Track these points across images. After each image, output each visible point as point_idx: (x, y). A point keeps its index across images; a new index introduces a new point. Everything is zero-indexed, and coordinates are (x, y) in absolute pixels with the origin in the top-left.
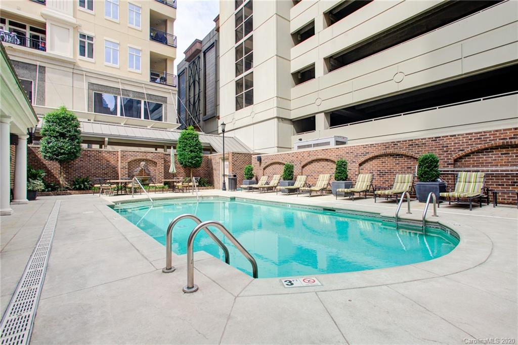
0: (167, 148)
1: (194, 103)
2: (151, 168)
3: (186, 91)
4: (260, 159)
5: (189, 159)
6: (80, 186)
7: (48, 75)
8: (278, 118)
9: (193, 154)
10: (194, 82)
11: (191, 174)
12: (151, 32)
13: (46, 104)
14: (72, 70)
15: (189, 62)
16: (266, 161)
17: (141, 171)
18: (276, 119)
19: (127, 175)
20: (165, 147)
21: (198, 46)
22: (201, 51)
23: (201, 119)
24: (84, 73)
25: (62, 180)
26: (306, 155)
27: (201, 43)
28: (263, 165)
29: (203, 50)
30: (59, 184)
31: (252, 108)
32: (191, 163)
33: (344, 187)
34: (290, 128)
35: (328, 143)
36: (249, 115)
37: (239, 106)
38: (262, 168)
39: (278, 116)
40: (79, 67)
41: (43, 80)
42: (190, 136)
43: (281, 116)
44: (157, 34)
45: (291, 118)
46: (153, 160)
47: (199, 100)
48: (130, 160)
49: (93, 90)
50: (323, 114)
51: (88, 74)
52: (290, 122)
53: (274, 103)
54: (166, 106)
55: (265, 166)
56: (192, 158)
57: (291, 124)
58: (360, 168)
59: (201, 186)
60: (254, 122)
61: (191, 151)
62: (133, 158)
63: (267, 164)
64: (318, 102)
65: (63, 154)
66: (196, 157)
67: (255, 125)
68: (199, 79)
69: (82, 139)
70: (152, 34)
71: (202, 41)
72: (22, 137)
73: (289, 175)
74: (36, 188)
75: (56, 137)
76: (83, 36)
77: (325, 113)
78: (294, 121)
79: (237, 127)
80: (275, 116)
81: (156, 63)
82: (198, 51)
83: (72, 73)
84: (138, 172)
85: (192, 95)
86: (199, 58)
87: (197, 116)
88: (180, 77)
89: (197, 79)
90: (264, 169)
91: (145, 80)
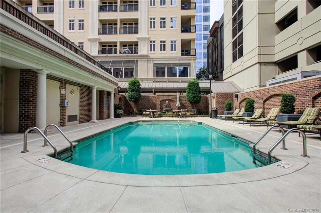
0: (184, 92)
1: (215, 62)
2: (172, 104)
3: (211, 55)
4: (237, 96)
5: (192, 98)
6: (140, 113)
7: (139, 63)
8: (260, 63)
9: (194, 95)
10: (215, 49)
11: (195, 107)
12: (181, 28)
13: (138, 76)
14: (147, 59)
15: (212, 37)
16: (241, 97)
17: (166, 106)
18: (258, 64)
19: (159, 108)
20: (183, 92)
21: (217, 25)
22: (219, 27)
23: (219, 72)
24: (151, 59)
25: (135, 110)
26: (266, 91)
27: (219, 22)
28: (239, 101)
29: (220, 26)
30: (134, 112)
31: (242, 59)
32: (193, 100)
33: (287, 120)
34: (275, 68)
35: (295, 79)
36: (240, 64)
37: (234, 59)
38: (238, 103)
39: (260, 61)
40: (150, 57)
41: (137, 66)
42: (193, 84)
43: (262, 61)
44: (185, 29)
45: (275, 61)
46: (172, 99)
47: (218, 59)
48: (161, 100)
49: (155, 66)
50: (306, 51)
51: (153, 59)
52: (273, 64)
53: (256, 52)
54: (190, 68)
55: (240, 101)
56: (193, 97)
57: (275, 66)
58: (315, 102)
59: (201, 115)
60: (243, 69)
61: (193, 93)
62: (162, 99)
63: (241, 100)
64: (299, 42)
65: (134, 98)
66: (196, 97)
67: (244, 71)
68: (218, 46)
69: (141, 91)
70: (183, 29)
71: (219, 21)
72: (112, 93)
73: (250, 108)
74: (120, 113)
75: (131, 91)
76: (151, 42)
77: (307, 50)
78: (277, 63)
79: (233, 74)
80: (257, 62)
81: (186, 44)
82: (217, 28)
83: (147, 61)
84: (165, 106)
85: (214, 58)
86: (218, 32)
87: (216, 70)
88: (209, 48)
89: (216, 46)
90: (240, 103)
91: (178, 56)
